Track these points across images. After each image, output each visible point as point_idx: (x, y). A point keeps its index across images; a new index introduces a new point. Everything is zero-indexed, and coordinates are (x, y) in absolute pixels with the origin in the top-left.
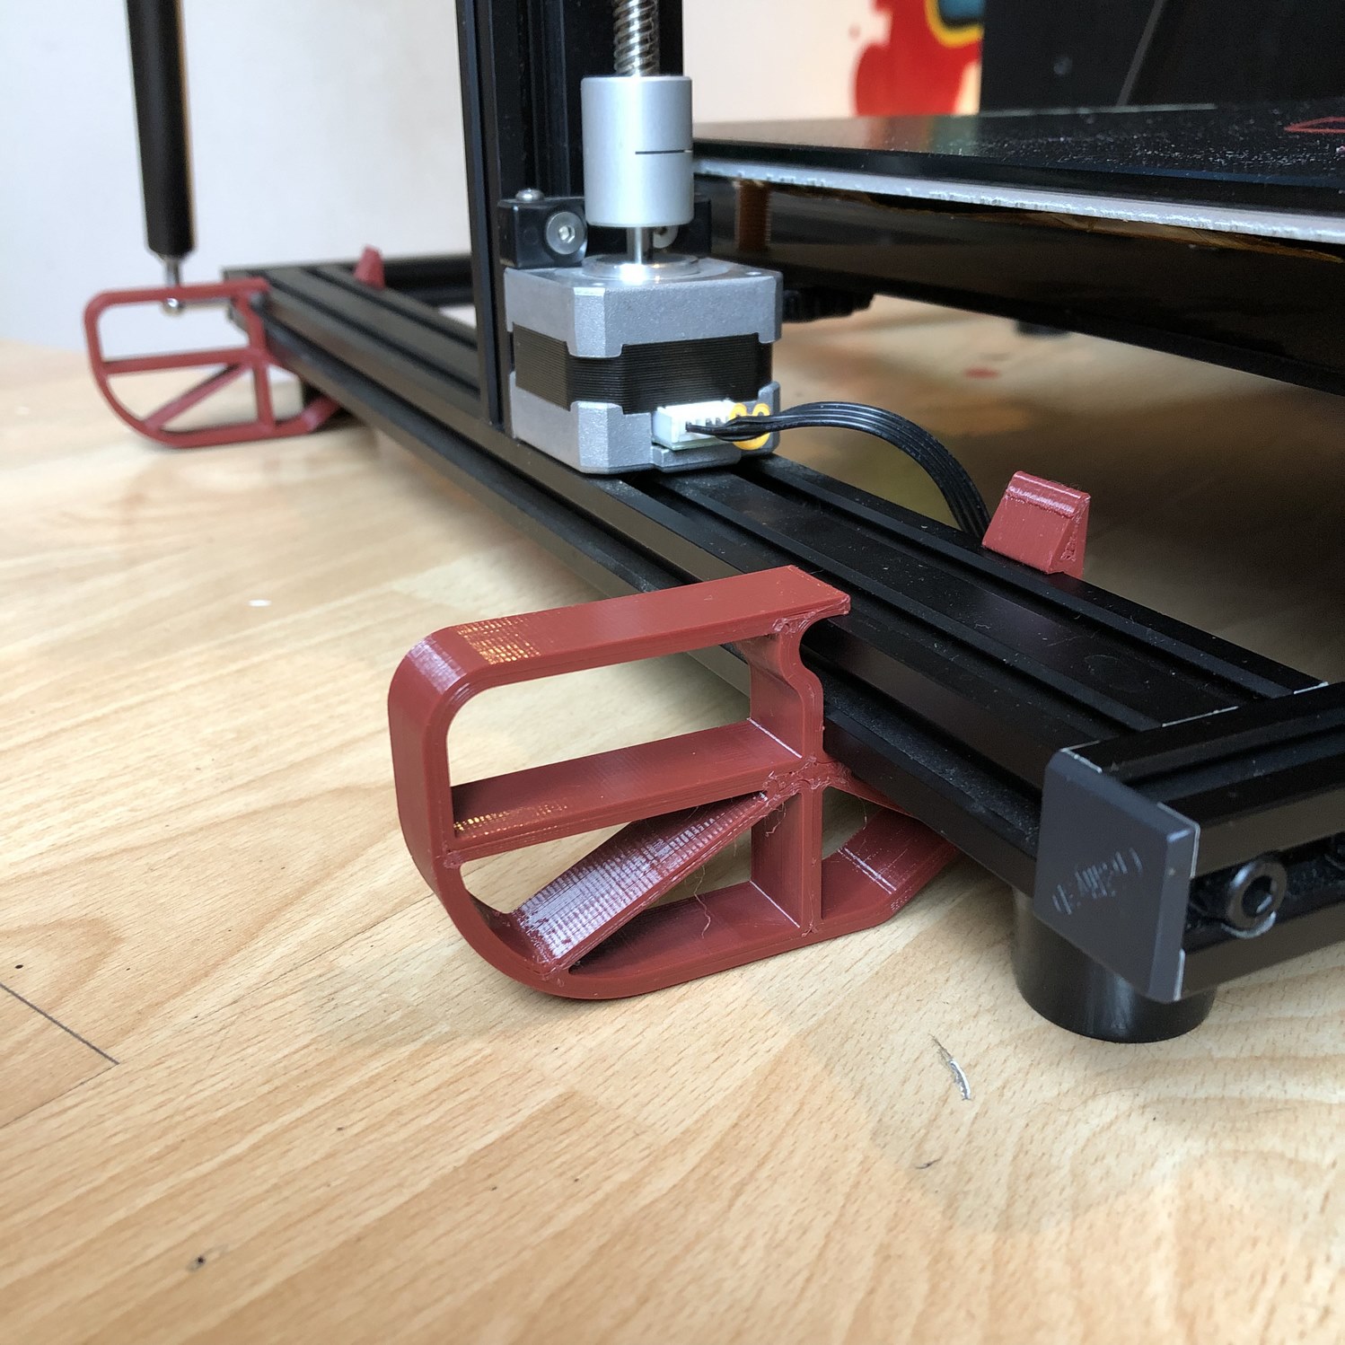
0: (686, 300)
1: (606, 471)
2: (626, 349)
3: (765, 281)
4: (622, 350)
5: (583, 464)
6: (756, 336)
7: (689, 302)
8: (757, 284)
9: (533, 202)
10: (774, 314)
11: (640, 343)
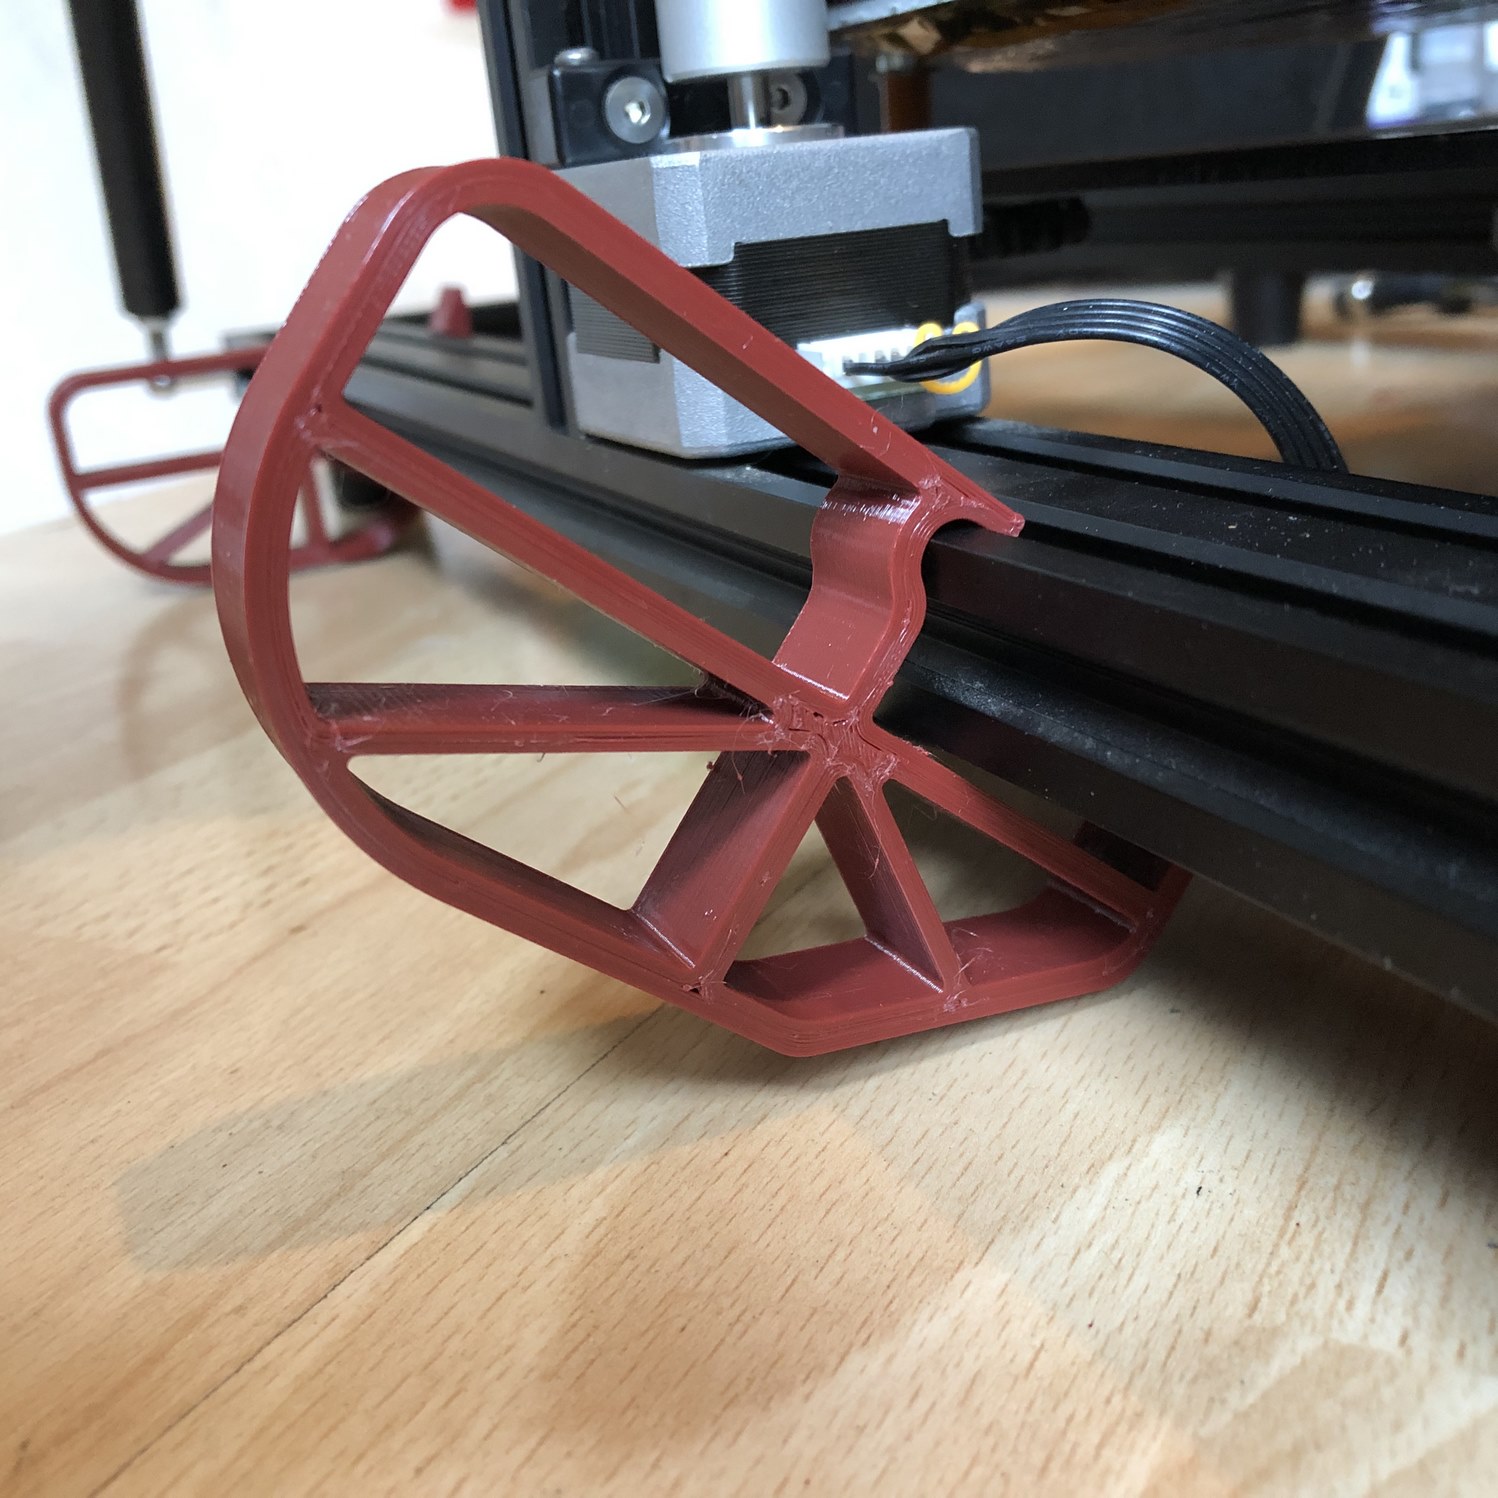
0: (831, 169)
1: (724, 451)
2: (744, 251)
3: (951, 136)
4: (735, 253)
5: (686, 444)
6: (944, 223)
7: (836, 171)
8: (940, 141)
9: (583, 63)
10: (969, 190)
11: (764, 239)
